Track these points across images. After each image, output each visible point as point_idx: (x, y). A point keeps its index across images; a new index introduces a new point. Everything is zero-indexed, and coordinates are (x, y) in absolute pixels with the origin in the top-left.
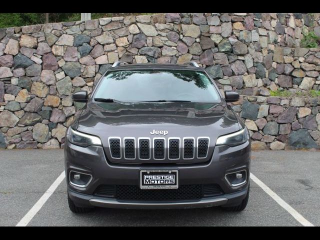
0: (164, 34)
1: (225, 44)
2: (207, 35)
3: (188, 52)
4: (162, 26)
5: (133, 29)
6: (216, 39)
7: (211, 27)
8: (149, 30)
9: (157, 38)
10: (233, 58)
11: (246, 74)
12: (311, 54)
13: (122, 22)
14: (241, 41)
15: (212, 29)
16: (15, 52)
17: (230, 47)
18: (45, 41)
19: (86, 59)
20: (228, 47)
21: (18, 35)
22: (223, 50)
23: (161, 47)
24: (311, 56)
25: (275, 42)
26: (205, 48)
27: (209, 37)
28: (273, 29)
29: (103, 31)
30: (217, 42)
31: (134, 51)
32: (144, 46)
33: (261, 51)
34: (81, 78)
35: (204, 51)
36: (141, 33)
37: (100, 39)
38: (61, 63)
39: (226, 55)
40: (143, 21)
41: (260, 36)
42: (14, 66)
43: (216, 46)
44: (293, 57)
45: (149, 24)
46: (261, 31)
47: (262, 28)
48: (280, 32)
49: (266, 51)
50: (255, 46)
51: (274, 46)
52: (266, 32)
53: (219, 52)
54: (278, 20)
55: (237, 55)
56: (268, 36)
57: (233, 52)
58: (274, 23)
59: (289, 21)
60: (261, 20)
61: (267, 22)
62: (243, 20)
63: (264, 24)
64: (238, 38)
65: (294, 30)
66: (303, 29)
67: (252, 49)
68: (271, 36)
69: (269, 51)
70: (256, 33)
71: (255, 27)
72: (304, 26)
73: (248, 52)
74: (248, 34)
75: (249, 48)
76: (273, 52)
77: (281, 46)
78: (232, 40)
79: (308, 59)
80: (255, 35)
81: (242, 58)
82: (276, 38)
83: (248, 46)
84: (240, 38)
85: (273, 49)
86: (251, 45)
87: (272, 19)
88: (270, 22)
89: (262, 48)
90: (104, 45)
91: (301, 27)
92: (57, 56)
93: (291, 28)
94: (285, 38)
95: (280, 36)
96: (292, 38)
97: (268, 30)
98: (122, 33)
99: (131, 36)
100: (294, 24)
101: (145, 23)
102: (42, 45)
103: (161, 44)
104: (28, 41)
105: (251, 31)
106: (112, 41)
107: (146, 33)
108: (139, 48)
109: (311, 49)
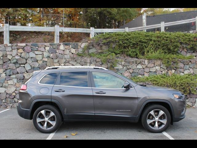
1: (13, 59)
6: (9, 57)
7: (7, 52)
10: (17, 65)
11: (26, 72)
14: (22, 58)
15: (8, 53)
20: (15, 61)
22: (13, 62)
25: (49, 57)
26: (4, 61)
27: (7, 56)
28: (47, 51)
30: (10, 59)
33: (37, 62)
35: (4, 63)
39: (14, 64)
43: (10, 60)
44: (59, 63)
46: (36, 52)
47: (39, 51)
48: (52, 52)
49: (41, 62)
50: (32, 59)
51: (47, 59)
52: (41, 53)
53: (11, 63)
54: (51, 47)
55: (20, 64)
56: (43, 54)
57: (17, 63)
58: (47, 48)
59: (59, 47)
60: (37, 48)
61: (42, 48)
62: (23, 48)
63: (40, 49)
64: (21, 56)
65: (64, 51)
66: (71, 50)
67: (29, 61)
68: (45, 54)
69: (43, 62)
70: (33, 54)
71: (32, 51)
72: (72, 49)
73: (26, 63)
74: (26, 54)
75: (27, 61)
76: (47, 62)
77: (52, 59)
78: (17, 57)
79: (66, 64)
80: (32, 55)
81: (24, 65)
82: (49, 55)
83: (26, 60)
84: (22, 56)
85: (47, 60)
86: (29, 59)
87: (46, 46)
88: (45, 48)
89: (37, 60)
91: (69, 49)
93: (62, 50)
94: (57, 55)
95: (52, 54)
96: (62, 54)
97: (43, 52)
100: (63, 48)
105: (29, 53)
109: (67, 60)
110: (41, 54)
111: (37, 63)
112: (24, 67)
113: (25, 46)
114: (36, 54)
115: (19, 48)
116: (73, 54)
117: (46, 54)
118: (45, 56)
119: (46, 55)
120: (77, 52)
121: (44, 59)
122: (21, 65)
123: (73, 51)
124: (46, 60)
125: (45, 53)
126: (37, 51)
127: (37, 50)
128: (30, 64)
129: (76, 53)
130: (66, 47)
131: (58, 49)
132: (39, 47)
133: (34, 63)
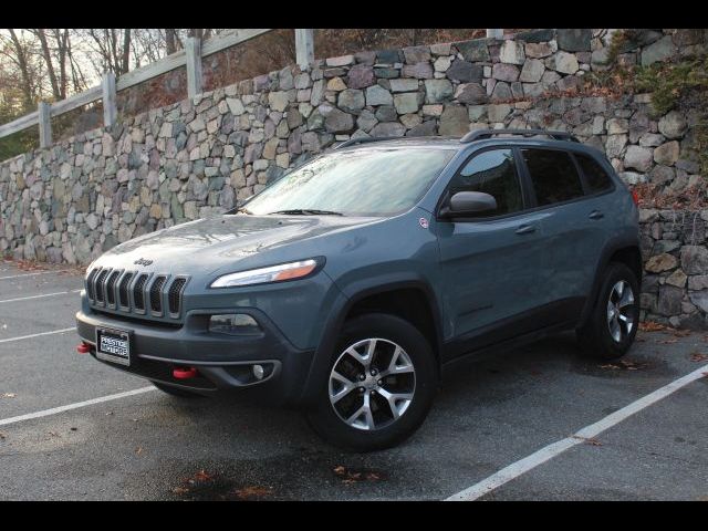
0: (250, 110)
1: (315, 117)
2: (294, 105)
3: (275, 136)
4: (248, 99)
5: (222, 107)
6: (305, 110)
7: (299, 92)
8: (236, 107)
9: (245, 117)
10: (326, 139)
13: (211, 98)
14: (341, 109)
15: (301, 96)
16: (129, 150)
17: (320, 121)
18: (151, 134)
19: (182, 154)
20: (318, 122)
21: (130, 128)
22: (312, 127)
23: (248, 130)
24: (516, 120)
25: (445, 99)
26: (292, 126)
27: (297, 108)
29: (196, 114)
30: (306, 116)
31: (222, 139)
32: (232, 131)
33: (398, 121)
34: (177, 181)
35: (291, 130)
36: (229, 112)
37: (195, 125)
38: (162, 162)
39: (316, 135)
40: (230, 94)
41: (393, 93)
42: (130, 168)
43: (305, 120)
44: (489, 123)
45: (236, 97)
46: (396, 85)
47: (405, 77)
48: (462, 78)
49: (416, 119)
50: (378, 113)
51: (441, 107)
52: (414, 85)
53: (308, 131)
54: (460, 56)
55: (335, 134)
56: (422, 90)
57: (325, 130)
58: (442, 64)
59: (497, 53)
60: (397, 66)
61: (419, 64)
62: (343, 73)
63: (408, 70)
64: (335, 104)
65: (519, 67)
66: (553, 61)
67: (367, 121)
68: (429, 91)
69: (425, 118)
70: (382, 90)
71: (379, 80)
72: (561, 53)
73: (356, 127)
74: (354, 94)
75: (359, 120)
76: (438, 119)
77: (463, 104)
78: (325, 109)
80: (377, 95)
81: (347, 138)
82: (448, 92)
83: (356, 117)
84: (339, 104)
85: (438, 114)
86: (365, 113)
87: (437, 57)
88: (431, 64)
89: (399, 116)
90: (197, 133)
91: (545, 58)
92: (160, 152)
93: (508, 64)
94: (485, 88)
95: (463, 86)
96: (510, 84)
97: (423, 79)
98: (212, 114)
99: (220, 118)
100: (517, 55)
101: (233, 97)
102: (149, 139)
103: (247, 126)
104: (137, 135)
105: (364, 89)
106: (203, 127)
107: (234, 112)
108: (228, 135)
109: (517, 105)
110: (416, 87)
111: (397, 125)
113: (350, 65)
114: (394, 90)
115: (330, 75)
116: (563, 75)
117: (434, 88)
118: (430, 95)
119: (435, 94)
120: (585, 67)
121: (427, 110)
122: (339, 138)
123: (567, 62)
124: (436, 110)
125: (430, 86)
126: (400, 80)
127: (399, 77)
129: (581, 73)
130: (529, 52)
131: (491, 61)
132: (405, 63)
133: (387, 126)
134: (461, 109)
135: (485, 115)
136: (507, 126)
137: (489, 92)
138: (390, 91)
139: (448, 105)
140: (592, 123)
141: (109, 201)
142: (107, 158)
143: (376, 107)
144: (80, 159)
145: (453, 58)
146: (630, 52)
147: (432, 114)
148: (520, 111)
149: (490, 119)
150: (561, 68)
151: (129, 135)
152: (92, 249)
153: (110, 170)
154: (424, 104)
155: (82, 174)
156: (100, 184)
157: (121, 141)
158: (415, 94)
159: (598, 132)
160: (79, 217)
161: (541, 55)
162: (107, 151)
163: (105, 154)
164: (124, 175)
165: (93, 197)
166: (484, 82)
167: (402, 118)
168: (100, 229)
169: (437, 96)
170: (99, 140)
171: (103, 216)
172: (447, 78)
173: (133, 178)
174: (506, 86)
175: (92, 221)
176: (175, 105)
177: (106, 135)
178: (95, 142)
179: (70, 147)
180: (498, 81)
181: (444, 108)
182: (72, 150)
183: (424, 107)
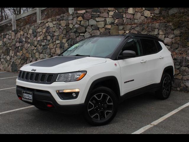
0: (55, 26)
1: (74, 28)
2: (68, 25)
3: (62, 33)
4: (54, 23)
5: (47, 25)
6: (71, 26)
8: (51, 25)
9: (53, 28)
10: (77, 35)
12: (132, 29)
13: (43, 22)
14: (82, 26)
15: (70, 22)
16: (19, 37)
17: (76, 29)
18: (26, 32)
19: (35, 39)
21: (20, 31)
22: (73, 31)
23: (54, 32)
24: (132, 30)
25: (112, 23)
26: (67, 31)
27: (69, 25)
28: (111, 17)
29: (39, 27)
31: (47, 34)
32: (50, 32)
34: (33, 46)
36: (49, 26)
37: (39, 30)
38: (29, 41)
39: (74, 34)
40: (49, 21)
42: (20, 42)
43: (71, 29)
45: (51, 22)
46: (97, 19)
47: (100, 17)
48: (117, 18)
49: (104, 29)
51: (111, 26)
52: (103, 19)
53: (72, 32)
54: (116, 11)
56: (105, 21)
57: (77, 32)
58: (111, 13)
59: (127, 10)
60: (98, 13)
61: (104, 13)
62: (82, 15)
63: (101, 15)
64: (80, 24)
65: (134, 15)
66: (143, 13)
67: (89, 30)
68: (107, 21)
69: (106, 29)
70: (94, 21)
71: (93, 18)
72: (146, 11)
73: (86, 31)
74: (86, 22)
75: (87, 29)
76: (110, 29)
77: (117, 25)
78: (77, 26)
79: (131, 32)
80: (92, 22)
81: (83, 34)
82: (113, 21)
85: (110, 28)
86: (88, 27)
87: (110, 11)
88: (108, 13)
89: (99, 28)
90: (39, 32)
91: (141, 12)
92: (28, 38)
93: (130, 14)
94: (124, 20)
95: (117, 20)
96: (131, 19)
97: (106, 18)
98: (44, 27)
99: (46, 28)
100: (133, 11)
101: (50, 22)
102: (25, 34)
103: (54, 31)
104: (22, 33)
105: (88, 20)
106: (41, 31)
107: (50, 26)
108: (48, 33)
109: (133, 25)
110: (104, 20)
111: (98, 31)
112: (84, 36)
113: (84, 13)
114: (97, 21)
115: (79, 16)
116: (146, 17)
117: (109, 20)
118: (107, 22)
119: (109, 22)
120: (153, 15)
122: (81, 34)
123: (147, 13)
127: (99, 17)
128: (91, 33)
129: (151, 17)
130: (136, 10)
131: (125, 13)
132: (100, 13)
133: (95, 31)
134: (117, 26)
135: (124, 28)
136: (130, 32)
137: (125, 22)
138: (96, 21)
139: (113, 25)
140: (155, 31)
141: (14, 52)
142: (13, 39)
143: (92, 26)
144: (5, 40)
145: (114, 11)
146: (166, 11)
147: (108, 28)
148: (133, 27)
149: (125, 30)
150: (146, 15)
151: (19, 33)
152: (8, 66)
153: (14, 43)
154: (106, 25)
155: (6, 44)
156: (11, 47)
157: (17, 35)
158: (103, 22)
159: (156, 34)
160: (4, 57)
161: (140, 11)
162: (13, 38)
163: (12, 38)
164: (18, 45)
165: (9, 51)
166: (123, 19)
167: (99, 29)
168: (11, 60)
169: (110, 23)
170: (10, 34)
171: (12, 57)
172: (112, 17)
173: (21, 45)
174: (130, 20)
175: (8, 58)
176: (33, 24)
177: (13, 33)
178: (9, 35)
179: (2, 36)
180: (127, 18)
181: (112, 26)
182: (2, 37)
183: (106, 26)
